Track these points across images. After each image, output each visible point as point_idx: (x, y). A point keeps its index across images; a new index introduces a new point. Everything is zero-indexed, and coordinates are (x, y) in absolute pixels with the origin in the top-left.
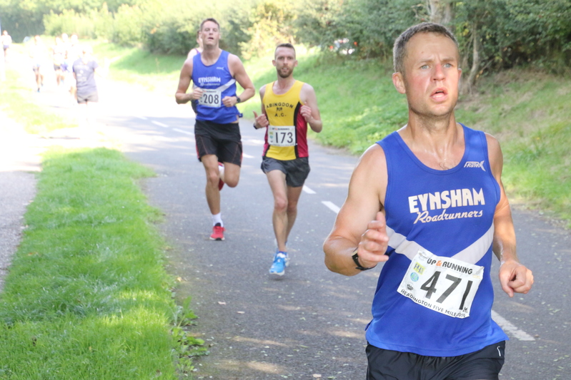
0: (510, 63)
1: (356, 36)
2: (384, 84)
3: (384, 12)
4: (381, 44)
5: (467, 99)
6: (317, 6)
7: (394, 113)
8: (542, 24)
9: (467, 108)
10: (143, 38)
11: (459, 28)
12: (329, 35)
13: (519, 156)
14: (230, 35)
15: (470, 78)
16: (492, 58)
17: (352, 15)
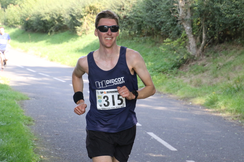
0: (223, 40)
1: (139, 24)
2: (154, 50)
3: (155, 11)
4: (153, 29)
5: (199, 59)
6: (118, 8)
7: (160, 66)
8: (239, 20)
9: (199, 64)
10: (21, 23)
11: (195, 21)
12: (125, 23)
13: (227, 90)
14: (70, 22)
15: (201, 48)
16: (213, 37)
17: (137, 13)
